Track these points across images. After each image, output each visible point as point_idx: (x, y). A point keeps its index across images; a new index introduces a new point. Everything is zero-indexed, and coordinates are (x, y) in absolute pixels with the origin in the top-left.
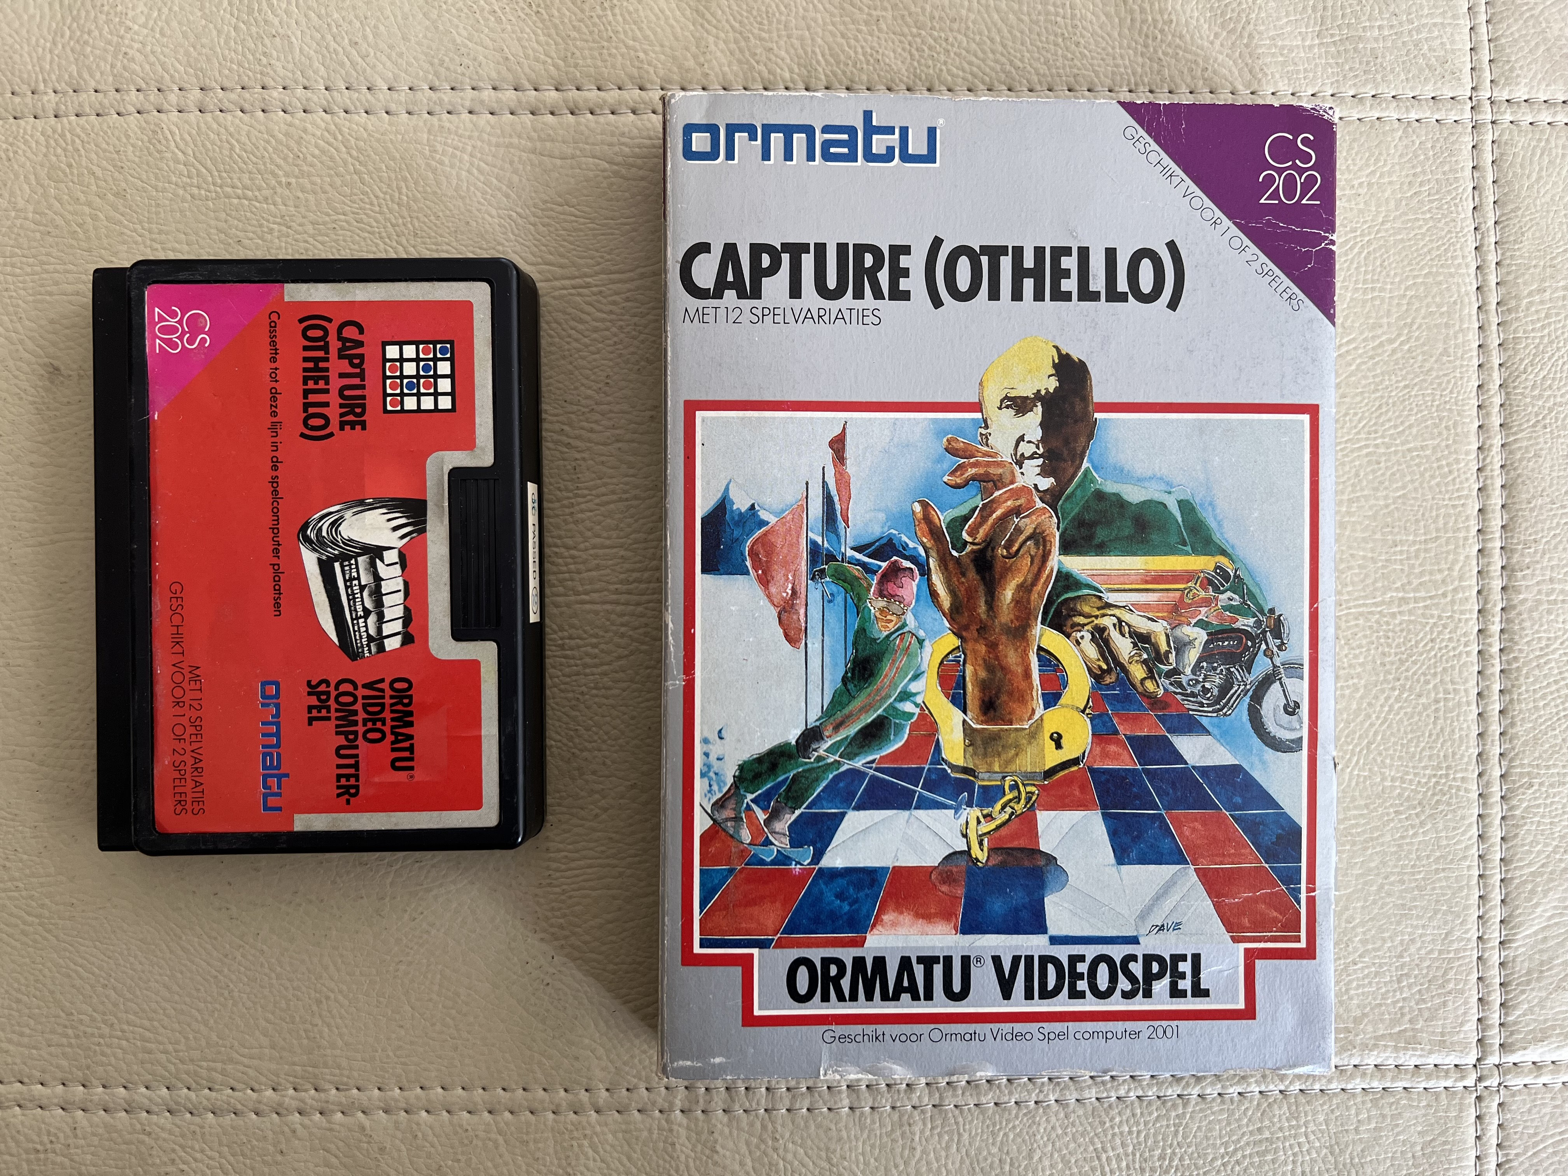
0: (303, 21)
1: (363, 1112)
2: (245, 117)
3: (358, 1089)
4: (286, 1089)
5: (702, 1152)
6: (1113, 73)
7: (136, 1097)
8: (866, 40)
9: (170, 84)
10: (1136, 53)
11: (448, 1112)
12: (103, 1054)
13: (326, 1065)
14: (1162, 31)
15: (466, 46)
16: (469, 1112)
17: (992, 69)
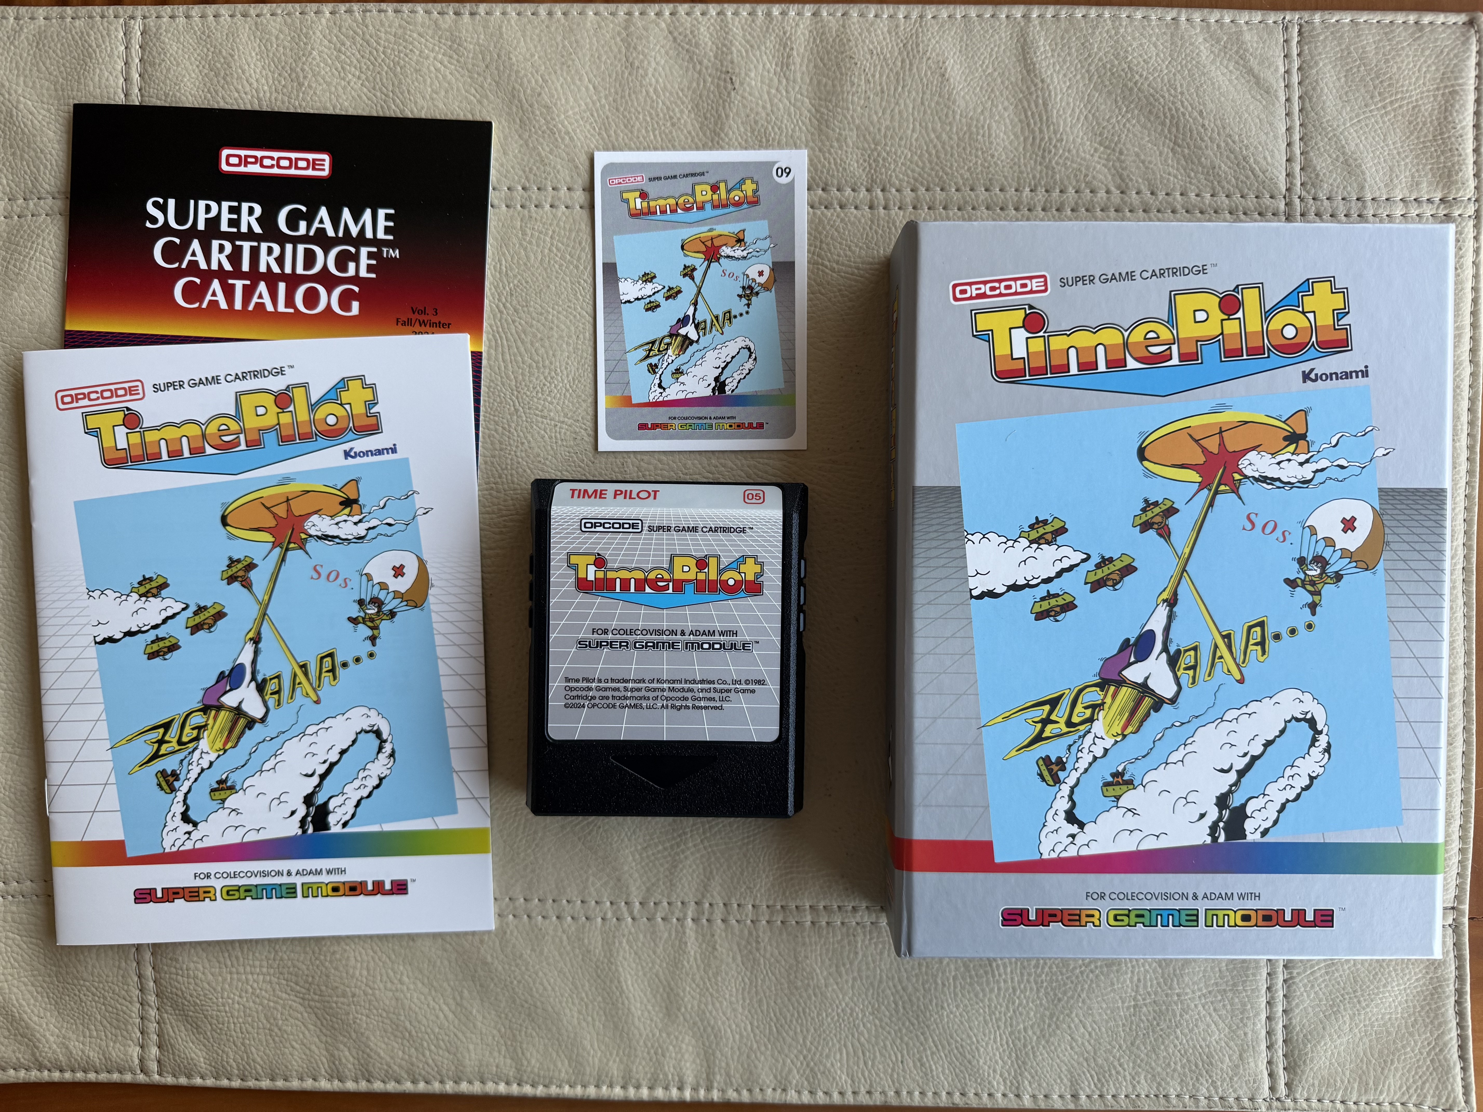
5: (706, 949)
6: (1019, 178)
8: (836, 153)
10: (1036, 162)
11: (528, 916)
14: (1055, 146)
15: (548, 158)
16: (543, 917)
17: (929, 175)
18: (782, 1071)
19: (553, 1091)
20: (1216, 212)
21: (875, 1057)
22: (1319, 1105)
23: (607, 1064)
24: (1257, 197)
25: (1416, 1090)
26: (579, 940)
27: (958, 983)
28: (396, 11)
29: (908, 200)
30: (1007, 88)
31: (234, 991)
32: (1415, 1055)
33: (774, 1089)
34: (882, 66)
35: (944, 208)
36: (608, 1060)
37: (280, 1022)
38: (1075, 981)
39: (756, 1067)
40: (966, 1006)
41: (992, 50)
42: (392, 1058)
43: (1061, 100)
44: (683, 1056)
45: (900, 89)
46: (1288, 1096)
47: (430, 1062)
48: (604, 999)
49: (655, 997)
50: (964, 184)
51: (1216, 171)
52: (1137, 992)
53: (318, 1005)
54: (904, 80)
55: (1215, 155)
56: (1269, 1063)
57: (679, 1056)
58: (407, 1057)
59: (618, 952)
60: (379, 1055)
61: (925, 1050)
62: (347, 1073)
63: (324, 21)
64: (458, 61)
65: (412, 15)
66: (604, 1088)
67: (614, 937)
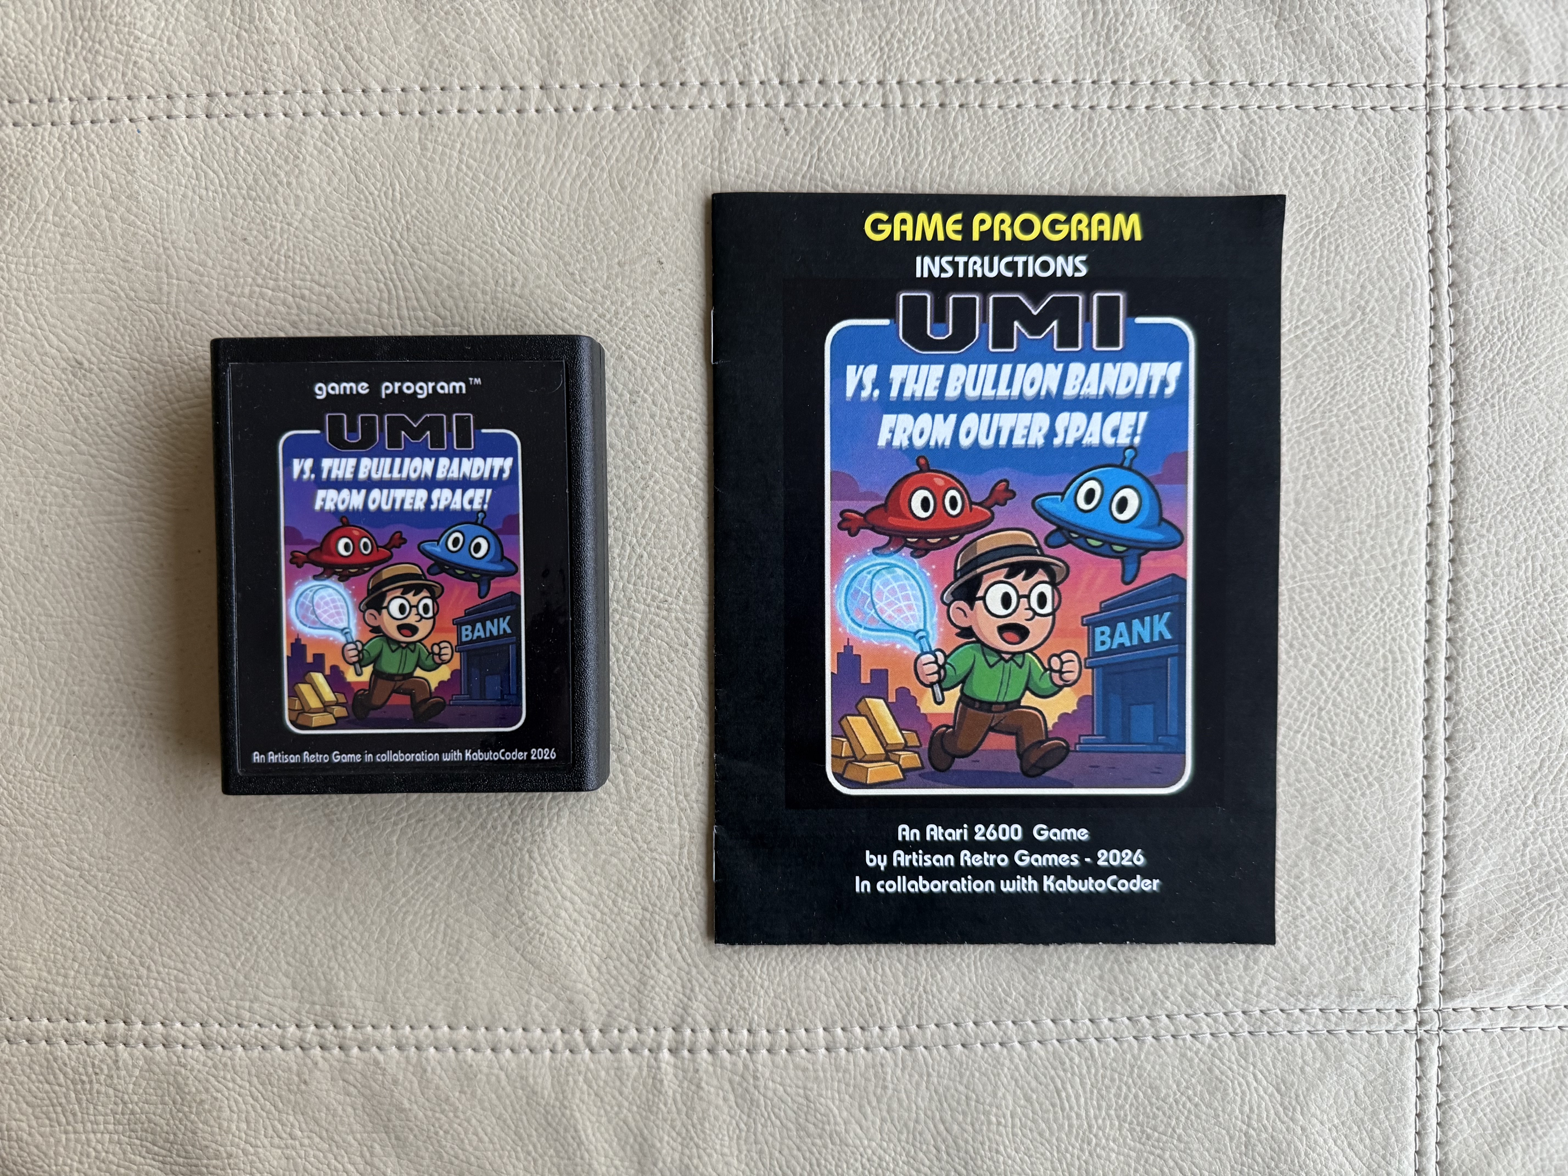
26: (522, 1078)
27: (1017, 1121)
31: (72, 1155)
38: (1168, 1112)
49: (623, 1149)
59: (573, 1094)
67: (567, 1075)
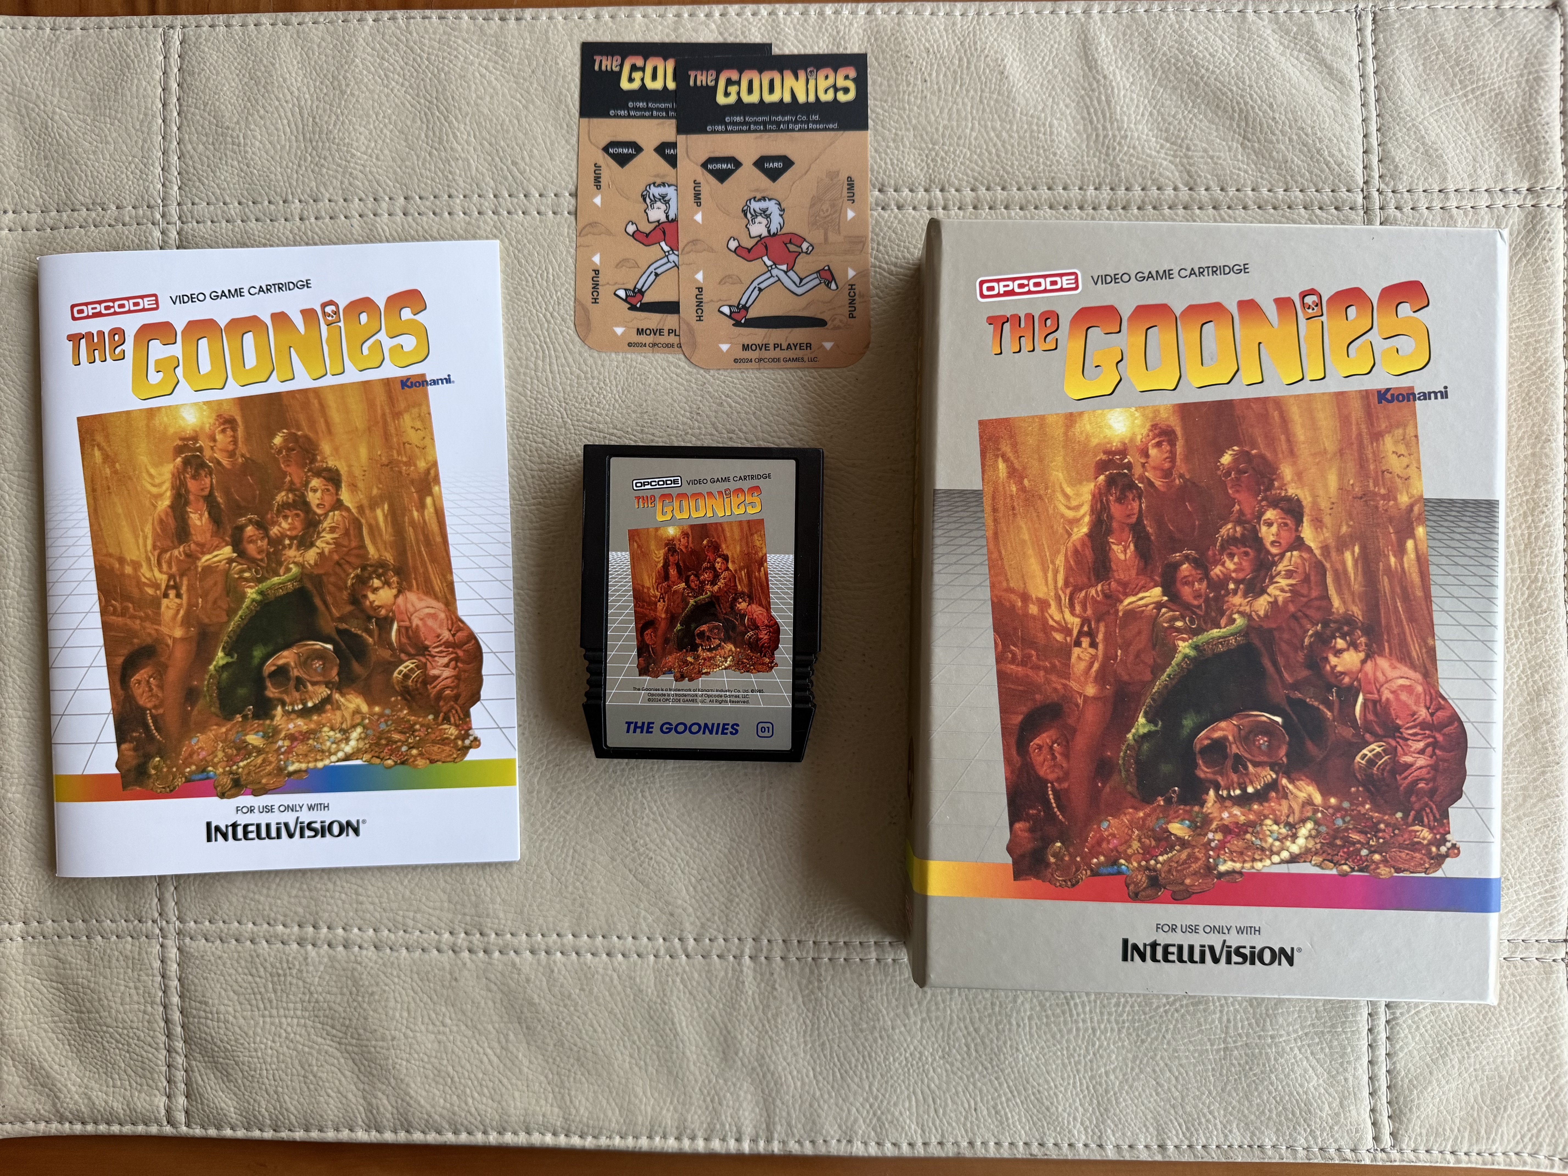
0: (479, 147)
1: (515, 952)
2: (437, 219)
3: (512, 934)
4: (459, 933)
5: (765, 989)
6: (1082, 176)
7: (352, 936)
8: (893, 154)
9: (382, 194)
10: (1100, 159)
11: (577, 953)
12: (328, 904)
13: (488, 916)
14: (1119, 143)
16: (593, 954)
17: (989, 174)
18: (847, 1120)
19: (603, 1142)
20: (1289, 207)
21: (946, 1105)
22: (1428, 1156)
23: (660, 1113)
24: (1333, 191)
25: (1531, 1139)
28: (440, 18)
29: (968, 200)
30: (1068, 85)
32: (1530, 1101)
33: (839, 1141)
34: (938, 65)
35: (1006, 208)
36: (661, 1109)
37: (315, 1068)
39: (819, 1116)
40: (1042, 1048)
41: (1052, 46)
42: (433, 1107)
43: (1124, 96)
44: (741, 1105)
45: (958, 88)
46: (1393, 1146)
47: (473, 1110)
48: (657, 1041)
50: (1026, 183)
51: (1288, 165)
52: (1226, 1033)
53: (356, 1049)
54: (962, 79)
55: (1287, 149)
56: (1373, 1110)
57: (737, 1104)
58: (448, 1105)
60: (419, 1104)
61: (999, 1096)
62: (385, 1122)
63: (367, 28)
64: (503, 66)
65: (457, 21)
66: (657, 1139)
